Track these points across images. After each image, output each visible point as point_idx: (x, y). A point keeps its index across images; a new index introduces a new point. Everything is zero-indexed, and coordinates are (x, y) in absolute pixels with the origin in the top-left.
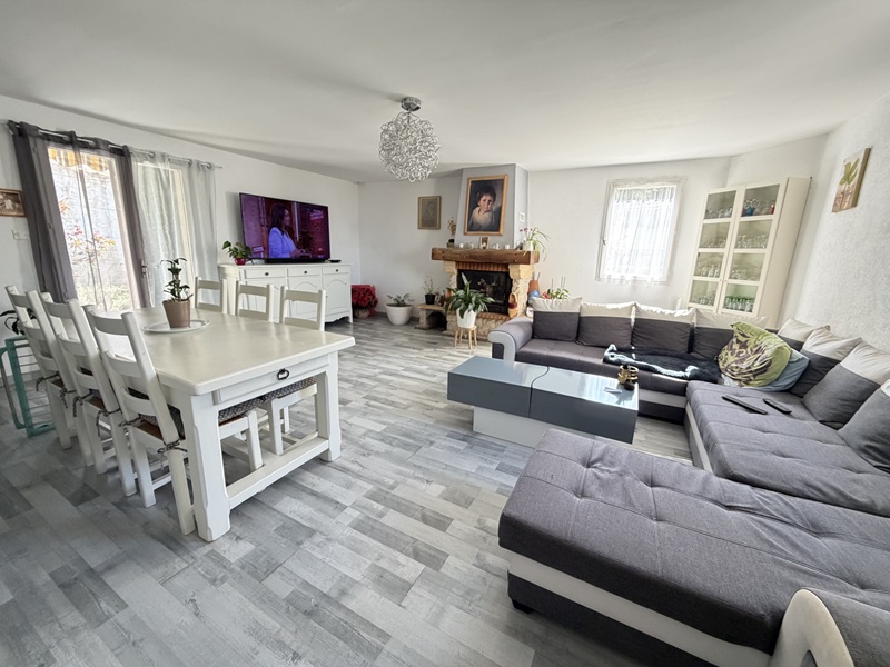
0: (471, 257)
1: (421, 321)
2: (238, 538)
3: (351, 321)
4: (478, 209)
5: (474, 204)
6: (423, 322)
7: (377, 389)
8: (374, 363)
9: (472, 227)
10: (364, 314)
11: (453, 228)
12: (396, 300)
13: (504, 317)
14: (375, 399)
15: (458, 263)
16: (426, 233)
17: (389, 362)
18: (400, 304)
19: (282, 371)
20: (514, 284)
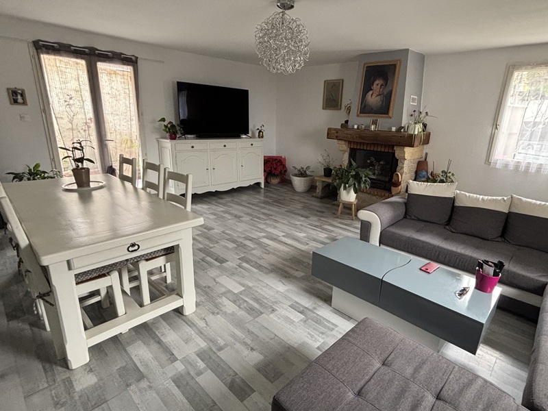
0: (361, 137)
1: (318, 191)
2: (91, 370)
3: (263, 186)
4: (371, 92)
5: (367, 88)
6: (319, 190)
7: (254, 252)
8: (262, 226)
9: (365, 109)
10: (275, 181)
11: (349, 109)
12: (299, 170)
13: (387, 195)
14: (248, 261)
15: (350, 142)
16: (328, 112)
17: (275, 227)
18: (302, 174)
19: (133, 245)
20: (400, 164)
